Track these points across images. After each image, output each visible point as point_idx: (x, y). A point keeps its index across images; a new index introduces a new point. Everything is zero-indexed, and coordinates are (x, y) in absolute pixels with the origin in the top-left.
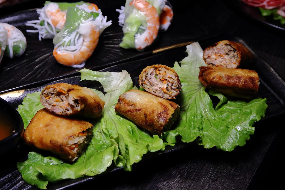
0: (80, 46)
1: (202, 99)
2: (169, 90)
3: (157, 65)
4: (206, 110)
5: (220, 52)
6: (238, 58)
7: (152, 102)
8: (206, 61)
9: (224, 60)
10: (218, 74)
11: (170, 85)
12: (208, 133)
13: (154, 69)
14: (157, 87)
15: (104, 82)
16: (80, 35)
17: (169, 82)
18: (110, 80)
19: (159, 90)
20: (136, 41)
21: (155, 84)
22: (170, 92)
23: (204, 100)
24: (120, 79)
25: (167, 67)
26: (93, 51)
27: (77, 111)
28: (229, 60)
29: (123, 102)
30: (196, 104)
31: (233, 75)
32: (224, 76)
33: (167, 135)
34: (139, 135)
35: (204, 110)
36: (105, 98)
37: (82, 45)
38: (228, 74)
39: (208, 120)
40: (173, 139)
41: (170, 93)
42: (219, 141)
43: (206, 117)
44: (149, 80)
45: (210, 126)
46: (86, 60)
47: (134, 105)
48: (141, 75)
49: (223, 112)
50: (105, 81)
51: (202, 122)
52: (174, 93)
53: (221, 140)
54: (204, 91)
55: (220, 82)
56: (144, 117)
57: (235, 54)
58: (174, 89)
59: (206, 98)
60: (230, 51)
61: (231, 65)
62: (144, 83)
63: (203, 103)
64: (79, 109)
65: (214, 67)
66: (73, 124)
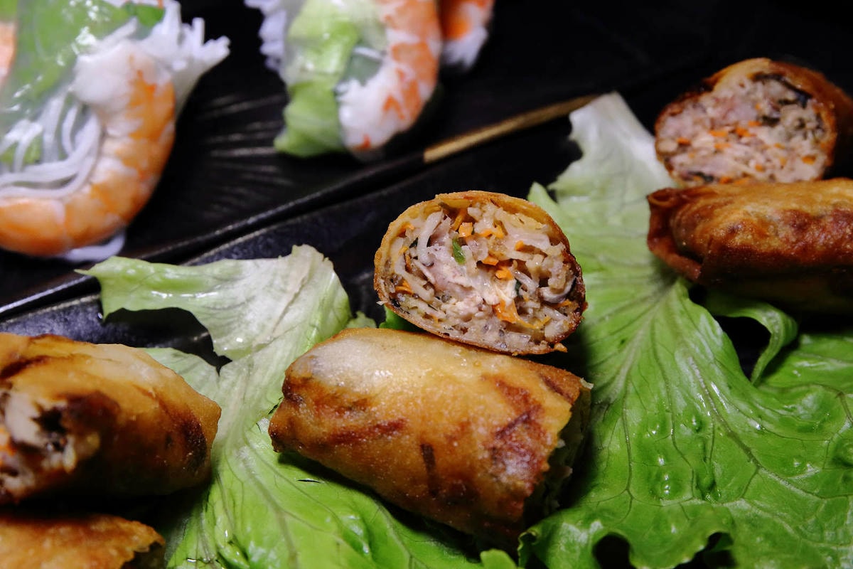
0: (90, 161)
1: (687, 340)
2: (530, 311)
3: (455, 198)
4: (715, 388)
5: (732, 118)
6: (824, 131)
7: (452, 380)
8: (670, 168)
9: (757, 150)
10: (747, 213)
11: (531, 284)
12: (750, 503)
13: (445, 218)
14: (468, 304)
15: (214, 309)
16: (85, 110)
17: (526, 272)
18: (242, 298)
19: (480, 318)
20: (346, 115)
21: (458, 289)
22: (535, 318)
23: (696, 344)
24: (289, 288)
25: (506, 199)
26: (153, 179)
27: (61, 472)
28: (778, 146)
29: (307, 397)
30: (660, 365)
31: (816, 210)
32: (777, 217)
33: (548, 540)
34: (406, 556)
35: (702, 389)
36: (224, 384)
37: (99, 154)
38: (794, 206)
39: (732, 435)
40: (580, 558)
41: (537, 326)
42: (815, 541)
43: (718, 424)
44: (427, 274)
45: (754, 468)
46: (124, 224)
47: (362, 404)
48: (382, 250)
49: (794, 391)
50: (218, 307)
51: (704, 449)
52: (556, 325)
53: (826, 533)
54: (688, 302)
55: (764, 248)
56: (421, 460)
57: (808, 114)
58: (554, 305)
59: (702, 328)
60: (782, 105)
61: (792, 170)
62: (404, 292)
63: (694, 358)
64: (68, 459)
65: (714, 186)
66: (48, 544)
